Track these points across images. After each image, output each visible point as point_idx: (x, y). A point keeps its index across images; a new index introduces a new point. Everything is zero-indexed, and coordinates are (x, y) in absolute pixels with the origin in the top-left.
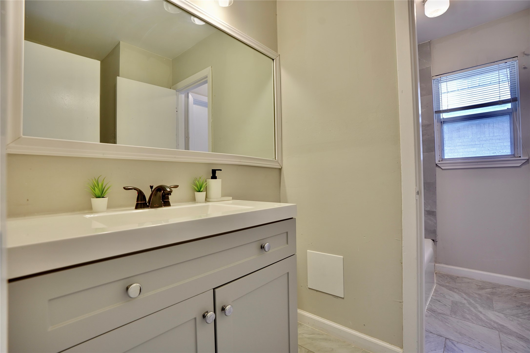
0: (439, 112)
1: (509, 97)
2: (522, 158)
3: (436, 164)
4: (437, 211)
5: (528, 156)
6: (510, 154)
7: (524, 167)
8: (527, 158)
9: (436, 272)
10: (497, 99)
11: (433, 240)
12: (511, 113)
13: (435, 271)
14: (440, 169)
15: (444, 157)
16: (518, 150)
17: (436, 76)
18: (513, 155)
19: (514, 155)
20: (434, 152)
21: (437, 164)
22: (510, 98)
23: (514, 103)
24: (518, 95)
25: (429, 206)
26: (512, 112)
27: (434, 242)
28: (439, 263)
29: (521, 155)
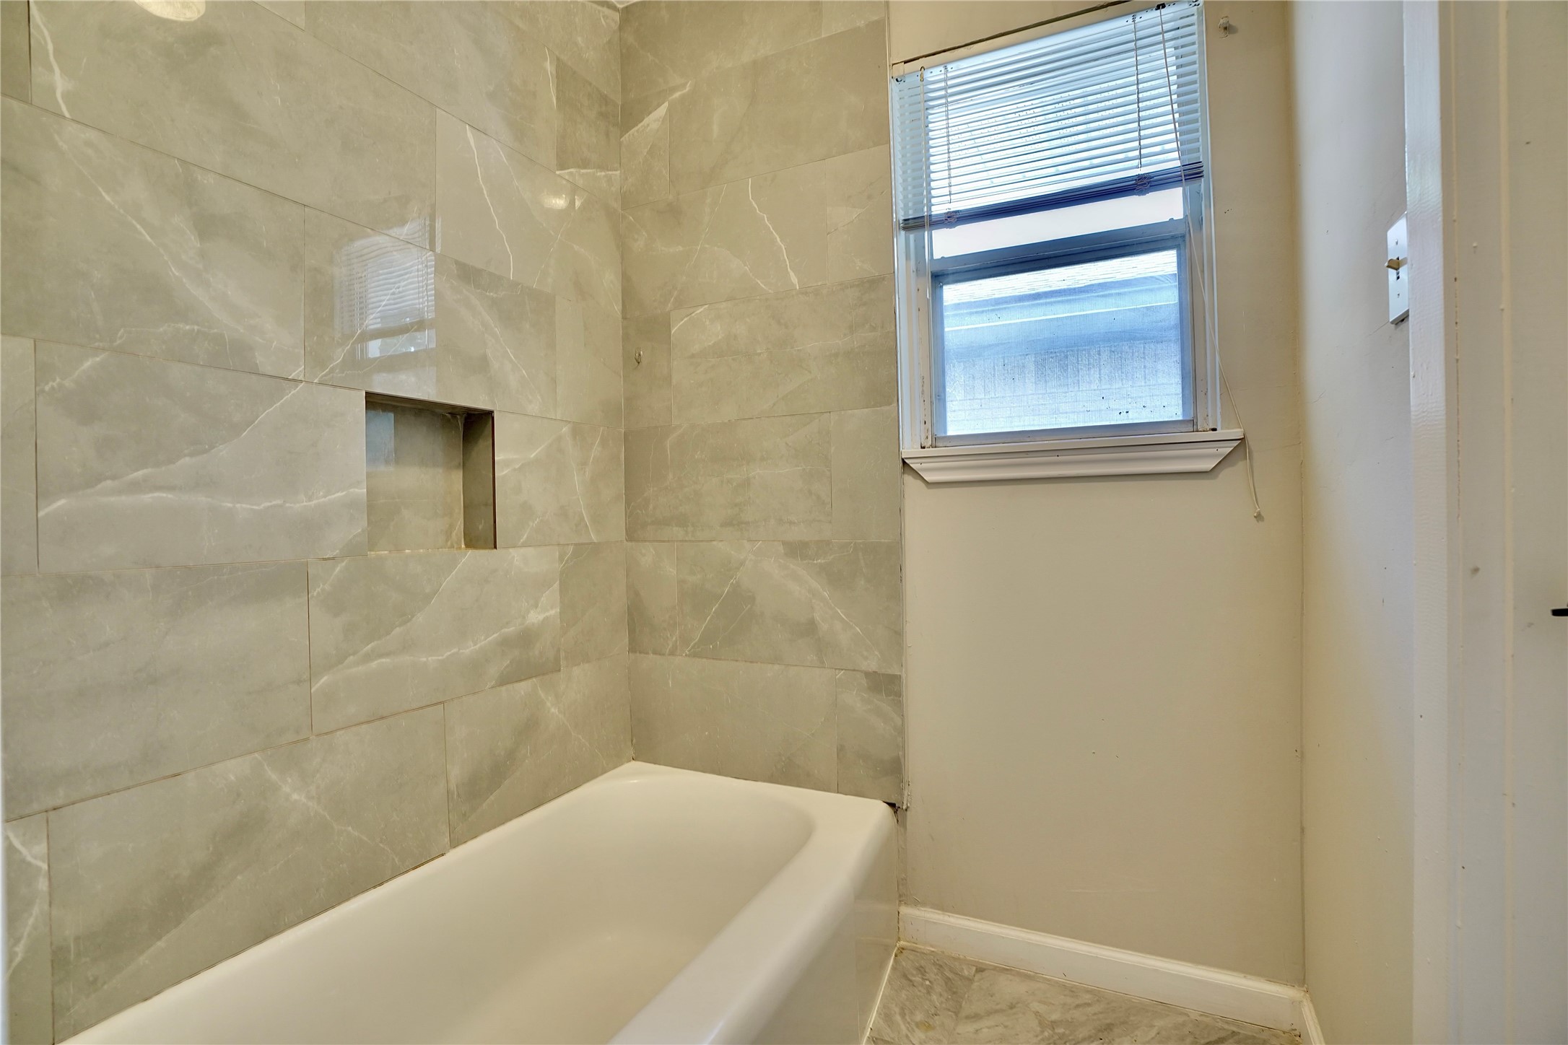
0: (918, 224)
1: (1172, 161)
2: (1221, 433)
3: (904, 463)
4: (904, 676)
5: (1241, 428)
6: (1181, 418)
7: (1225, 473)
8: (1237, 433)
9: (902, 943)
10: (1131, 171)
11: (892, 805)
12: (1183, 237)
13: (899, 939)
14: (919, 482)
15: (945, 432)
16: (1207, 398)
17: (905, 62)
18: (1191, 423)
19: (1193, 422)
20: (896, 404)
21: (906, 461)
22: (1178, 163)
23: (1194, 185)
24: (1204, 157)
25: (877, 653)
26: (1187, 235)
27: (895, 812)
28: (916, 903)
29: (1216, 421)
